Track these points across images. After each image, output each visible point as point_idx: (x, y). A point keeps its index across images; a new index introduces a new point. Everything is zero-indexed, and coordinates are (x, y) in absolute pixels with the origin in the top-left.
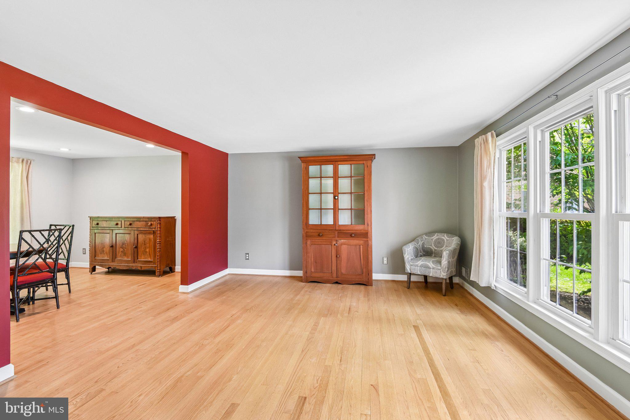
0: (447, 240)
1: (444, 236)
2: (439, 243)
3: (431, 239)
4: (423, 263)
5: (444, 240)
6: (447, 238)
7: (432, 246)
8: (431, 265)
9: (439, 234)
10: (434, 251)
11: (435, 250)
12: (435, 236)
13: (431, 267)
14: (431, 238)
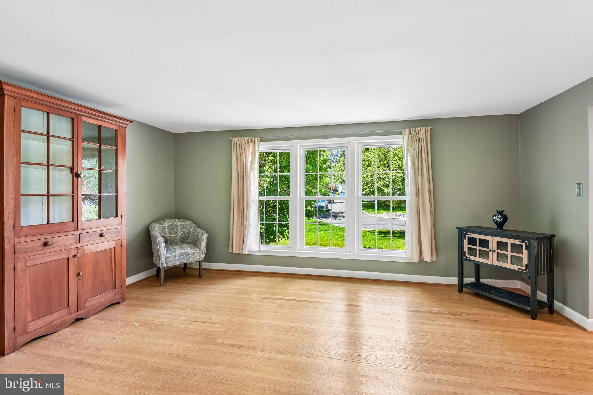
0: (180, 225)
1: (176, 222)
2: (173, 229)
3: (164, 227)
4: (181, 251)
5: (177, 225)
6: (179, 223)
7: (166, 234)
8: (190, 251)
9: (170, 220)
10: (168, 239)
11: (170, 237)
12: (166, 223)
13: (191, 253)
14: (163, 225)
